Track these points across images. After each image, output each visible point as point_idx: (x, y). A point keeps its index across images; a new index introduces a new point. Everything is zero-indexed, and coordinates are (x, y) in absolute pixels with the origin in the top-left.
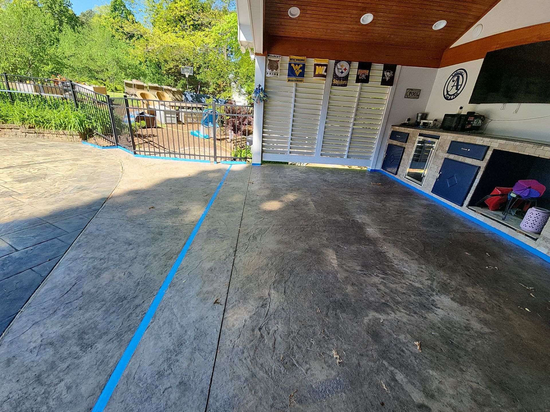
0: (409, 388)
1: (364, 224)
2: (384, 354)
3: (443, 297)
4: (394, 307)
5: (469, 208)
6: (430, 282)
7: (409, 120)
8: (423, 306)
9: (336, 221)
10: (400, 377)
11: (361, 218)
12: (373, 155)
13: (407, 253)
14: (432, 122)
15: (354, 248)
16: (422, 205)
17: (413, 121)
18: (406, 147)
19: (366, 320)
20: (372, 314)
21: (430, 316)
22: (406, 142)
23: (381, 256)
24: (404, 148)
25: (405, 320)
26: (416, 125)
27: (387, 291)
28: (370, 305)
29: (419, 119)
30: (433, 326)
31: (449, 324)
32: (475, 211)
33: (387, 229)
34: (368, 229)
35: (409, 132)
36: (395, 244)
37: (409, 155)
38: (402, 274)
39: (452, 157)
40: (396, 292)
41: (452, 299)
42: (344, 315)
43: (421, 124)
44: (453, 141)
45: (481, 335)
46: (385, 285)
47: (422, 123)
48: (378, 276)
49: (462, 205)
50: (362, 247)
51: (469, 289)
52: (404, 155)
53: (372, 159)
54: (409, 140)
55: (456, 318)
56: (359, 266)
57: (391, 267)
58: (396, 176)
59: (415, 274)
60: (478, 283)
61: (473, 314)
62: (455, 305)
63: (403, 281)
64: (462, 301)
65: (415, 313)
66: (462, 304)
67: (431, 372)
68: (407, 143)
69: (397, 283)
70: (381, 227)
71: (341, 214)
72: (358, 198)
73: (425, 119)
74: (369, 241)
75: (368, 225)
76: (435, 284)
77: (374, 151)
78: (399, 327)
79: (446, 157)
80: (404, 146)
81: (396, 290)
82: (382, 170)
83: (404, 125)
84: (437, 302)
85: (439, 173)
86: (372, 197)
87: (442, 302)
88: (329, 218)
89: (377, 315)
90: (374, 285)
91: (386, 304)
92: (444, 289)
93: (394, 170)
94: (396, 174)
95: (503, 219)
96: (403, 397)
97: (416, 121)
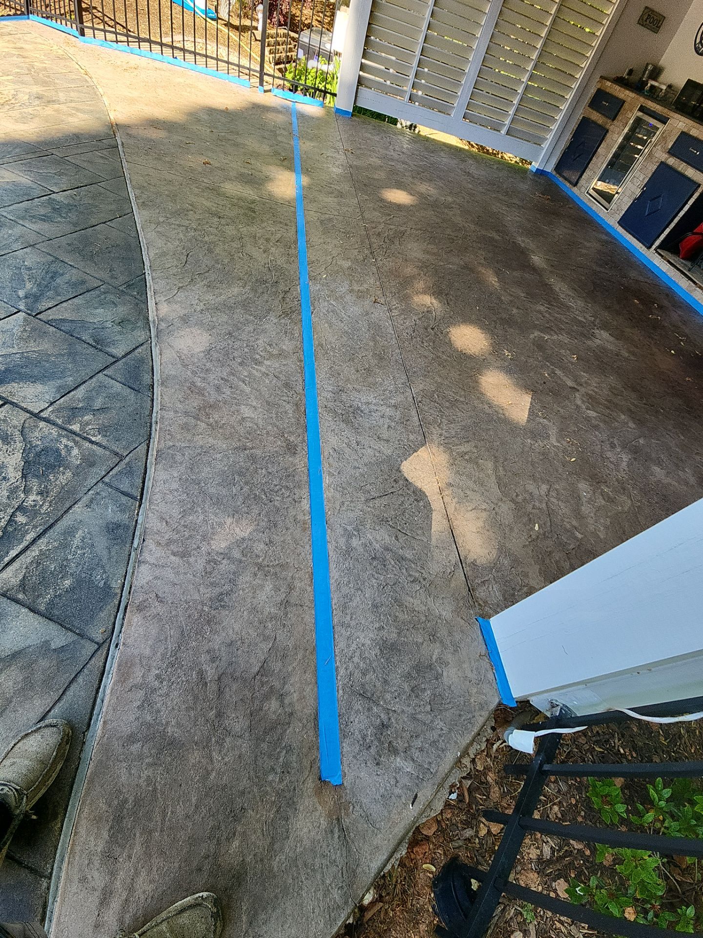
0: (565, 378)
1: (528, 249)
2: (547, 358)
3: (602, 332)
4: (557, 332)
5: (657, 252)
6: (593, 319)
7: (631, 72)
8: (583, 334)
9: (492, 239)
10: (558, 372)
11: (522, 241)
12: (550, 137)
13: (575, 290)
14: (664, 87)
15: (517, 274)
16: (600, 241)
17: (635, 78)
18: (611, 128)
19: (532, 336)
20: (537, 333)
21: (589, 343)
22: (613, 120)
23: (547, 288)
24: (607, 131)
25: (566, 342)
26: (638, 87)
27: (551, 318)
28: (535, 327)
29: (646, 76)
30: (589, 349)
31: (604, 350)
32: (662, 256)
33: (555, 261)
34: (533, 257)
35: (624, 99)
36: (563, 278)
37: (609, 148)
38: (568, 308)
39: (672, 161)
40: (561, 321)
41: (610, 334)
42: (512, 330)
43: (647, 88)
44: (684, 132)
45: (627, 360)
46: (550, 314)
47: (649, 85)
48: (544, 306)
49: (649, 248)
50: (527, 275)
51: (628, 330)
52: (602, 146)
53: (546, 145)
54: (619, 117)
55: (610, 347)
56: (524, 293)
57: (557, 299)
58: (575, 190)
59: (580, 310)
60: (637, 326)
61: (625, 346)
62: (612, 339)
63: (568, 313)
64: (618, 337)
65: (576, 338)
66: (617, 339)
67: (582, 373)
68: (615, 122)
69: (561, 314)
70: (547, 257)
71: (498, 231)
72: (519, 213)
73: (655, 79)
74: (534, 269)
75: (533, 252)
76: (598, 321)
77: (554, 127)
78: (561, 345)
79: (663, 160)
80: (607, 127)
81: (560, 319)
82: (554, 173)
83: (619, 81)
84: (597, 335)
85: (643, 189)
86: (538, 216)
87: (600, 334)
88: (484, 233)
89: (542, 335)
90: (540, 312)
91: (550, 328)
92: (605, 326)
93: (574, 178)
94: (575, 185)
95: (689, 270)
96: (559, 382)
97: (641, 78)
